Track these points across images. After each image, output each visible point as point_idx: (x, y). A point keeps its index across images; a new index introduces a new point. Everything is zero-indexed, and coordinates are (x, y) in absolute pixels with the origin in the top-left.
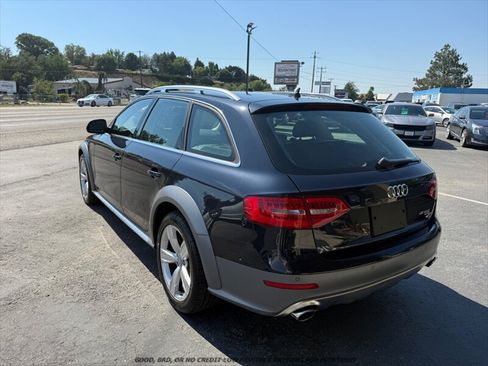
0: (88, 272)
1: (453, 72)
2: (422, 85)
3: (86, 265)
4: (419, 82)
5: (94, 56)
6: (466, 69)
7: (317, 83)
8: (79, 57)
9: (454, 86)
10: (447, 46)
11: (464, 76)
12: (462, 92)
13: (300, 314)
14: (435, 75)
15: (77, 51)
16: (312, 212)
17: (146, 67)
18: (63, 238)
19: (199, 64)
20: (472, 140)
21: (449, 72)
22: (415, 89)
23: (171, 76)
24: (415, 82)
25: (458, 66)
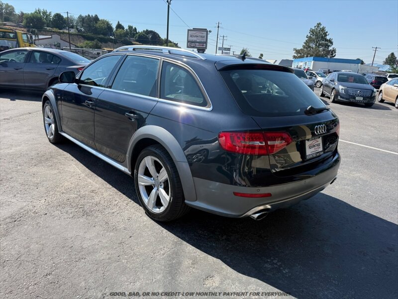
0: (73, 196)
1: (322, 45)
2: (300, 54)
3: (69, 190)
4: (298, 51)
5: (22, 14)
6: (332, 43)
7: (220, 49)
8: (7, 13)
9: (322, 56)
10: (319, 24)
11: (330, 48)
12: (329, 61)
13: (257, 215)
14: (309, 47)
15: (6, 9)
16: (269, 143)
17: (72, 27)
18: (42, 170)
19: (119, 26)
20: (339, 98)
21: (320, 45)
22: (294, 57)
23: (95, 36)
24: (295, 51)
25: (326, 40)
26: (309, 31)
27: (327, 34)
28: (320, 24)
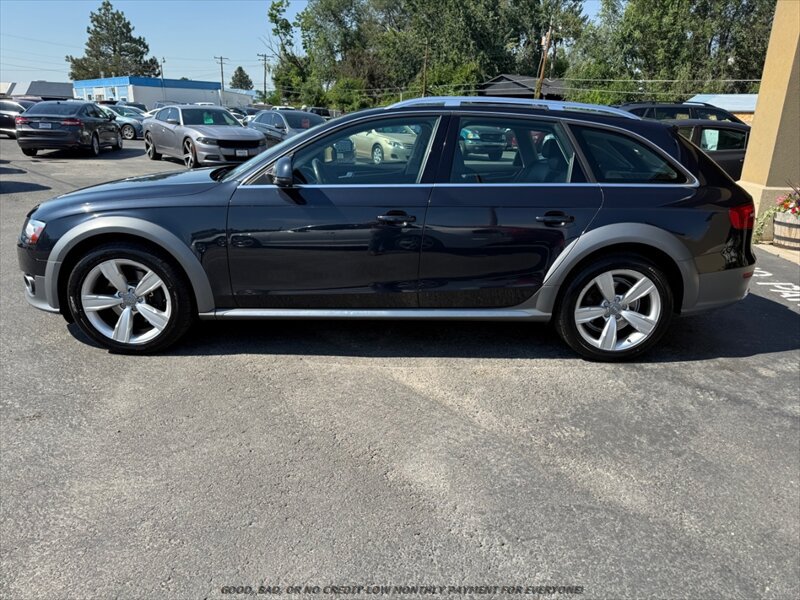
1: (127, 50)
4: (77, 64)
6: (146, 47)
11: (147, 58)
14: (101, 53)
21: (122, 49)
22: (73, 76)
24: (70, 63)
25: (132, 40)
26: (90, 20)
27: (131, 27)
28: (109, 4)
